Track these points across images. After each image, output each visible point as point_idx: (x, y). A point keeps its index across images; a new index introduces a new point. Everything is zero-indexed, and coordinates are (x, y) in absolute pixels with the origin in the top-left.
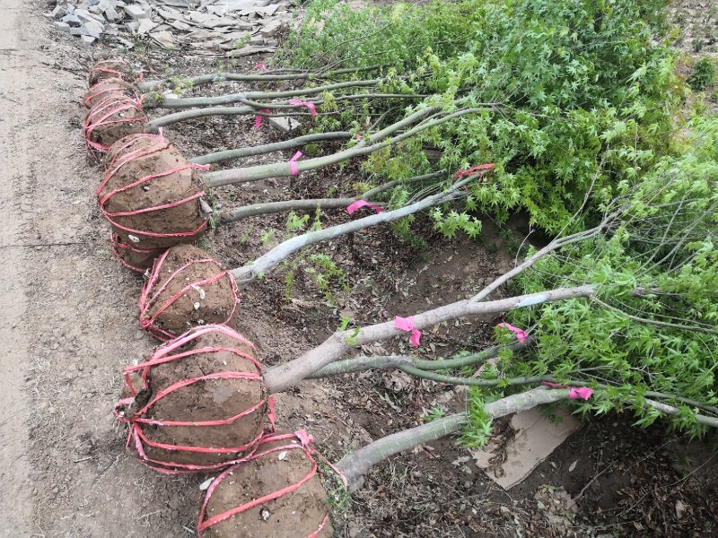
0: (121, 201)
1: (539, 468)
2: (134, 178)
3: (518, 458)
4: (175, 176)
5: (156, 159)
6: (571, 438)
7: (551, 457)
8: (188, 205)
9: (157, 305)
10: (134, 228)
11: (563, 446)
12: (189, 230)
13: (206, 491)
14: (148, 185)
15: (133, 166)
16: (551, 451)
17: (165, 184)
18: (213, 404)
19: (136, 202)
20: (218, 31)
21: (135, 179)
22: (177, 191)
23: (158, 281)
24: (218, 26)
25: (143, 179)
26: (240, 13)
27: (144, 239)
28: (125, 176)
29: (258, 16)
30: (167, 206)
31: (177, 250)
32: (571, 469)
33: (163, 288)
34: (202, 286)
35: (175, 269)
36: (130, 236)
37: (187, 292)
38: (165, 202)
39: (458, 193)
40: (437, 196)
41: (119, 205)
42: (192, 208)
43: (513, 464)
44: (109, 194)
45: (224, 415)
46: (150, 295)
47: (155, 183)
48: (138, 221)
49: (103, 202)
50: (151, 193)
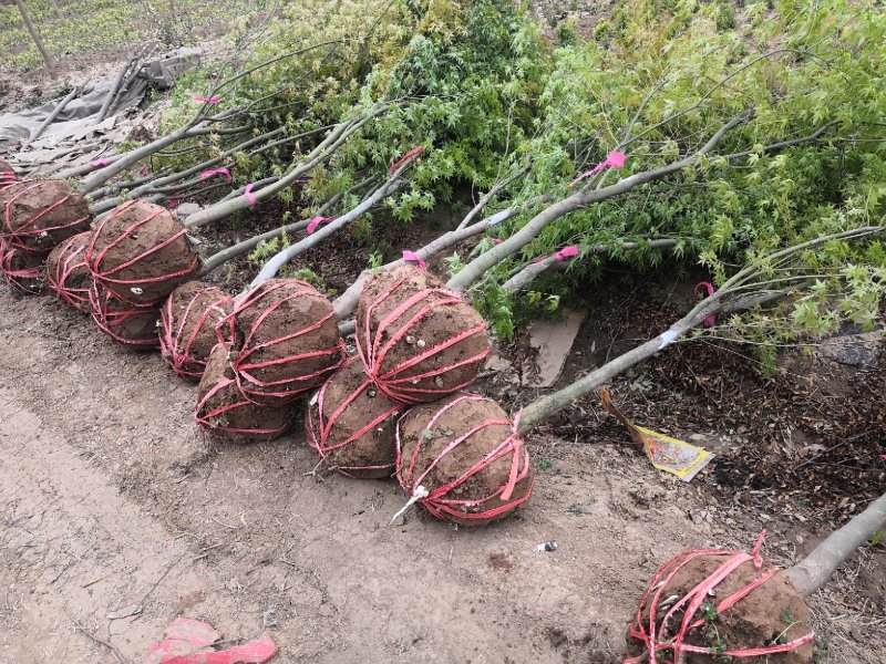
0: (115, 255)
1: (568, 361)
2: (120, 231)
3: (549, 364)
4: (157, 220)
5: (133, 210)
6: (582, 326)
7: (573, 349)
8: (179, 241)
9: (185, 338)
10: (135, 279)
11: (579, 336)
12: (184, 267)
13: (317, 404)
14: (136, 233)
15: (115, 223)
16: (572, 343)
17: (151, 228)
18: (302, 314)
19: (131, 252)
20: (61, 162)
21: (122, 232)
22: (165, 230)
23: (176, 320)
24: (57, 158)
25: (129, 230)
26: (73, 139)
27: (146, 287)
28: (110, 233)
29: (97, 134)
30: (161, 246)
31: (181, 289)
32: (593, 349)
33: (184, 322)
34: (219, 305)
35: (186, 305)
36: (133, 290)
37: (209, 313)
38: (157, 243)
39: (399, 181)
40: (383, 187)
41: (115, 260)
42: (182, 244)
43: (547, 370)
44: (101, 254)
45: (312, 322)
46: (173, 335)
47: (141, 230)
48: (138, 269)
49: (96, 264)
50: (141, 239)
